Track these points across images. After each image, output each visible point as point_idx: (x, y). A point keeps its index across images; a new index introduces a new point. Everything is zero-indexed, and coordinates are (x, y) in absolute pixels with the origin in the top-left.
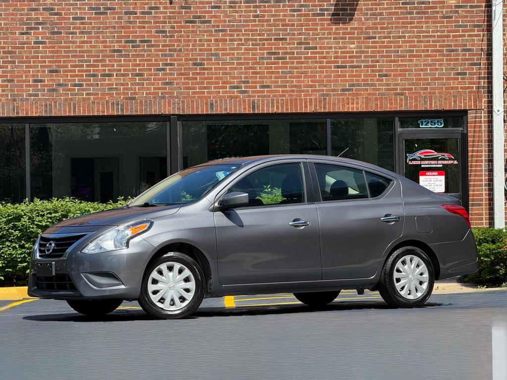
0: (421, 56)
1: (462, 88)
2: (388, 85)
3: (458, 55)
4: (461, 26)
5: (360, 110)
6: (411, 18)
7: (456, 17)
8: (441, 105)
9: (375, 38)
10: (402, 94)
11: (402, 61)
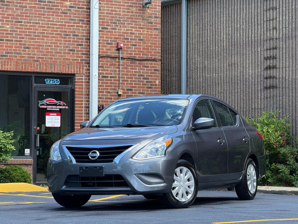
0: (48, 37)
1: (72, 60)
2: (29, 54)
3: (70, 38)
4: (72, 20)
5: (12, 70)
6: (44, 12)
7: (70, 13)
8: (60, 70)
9: (22, 22)
10: (37, 61)
11: (38, 39)
